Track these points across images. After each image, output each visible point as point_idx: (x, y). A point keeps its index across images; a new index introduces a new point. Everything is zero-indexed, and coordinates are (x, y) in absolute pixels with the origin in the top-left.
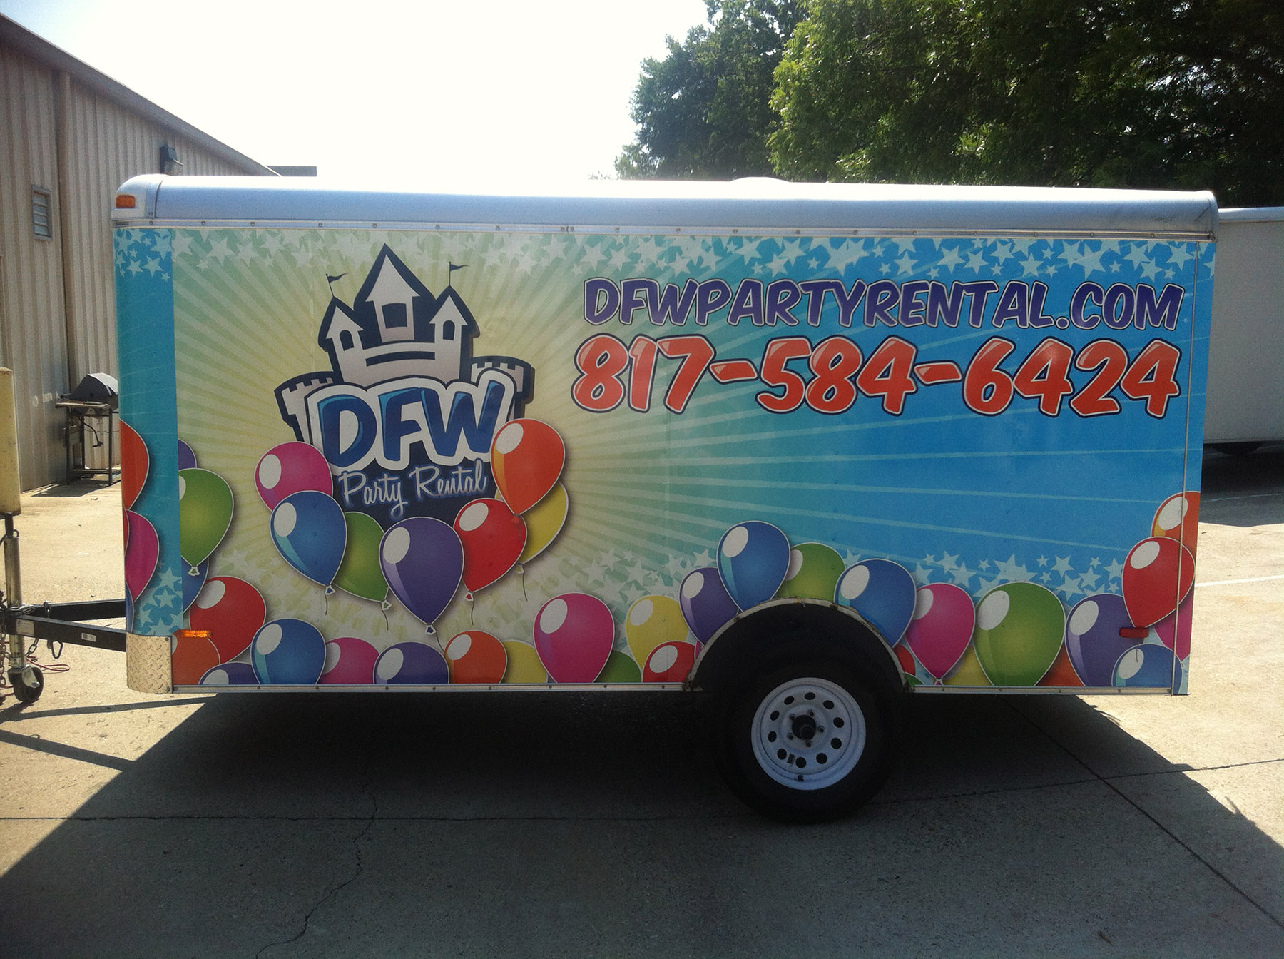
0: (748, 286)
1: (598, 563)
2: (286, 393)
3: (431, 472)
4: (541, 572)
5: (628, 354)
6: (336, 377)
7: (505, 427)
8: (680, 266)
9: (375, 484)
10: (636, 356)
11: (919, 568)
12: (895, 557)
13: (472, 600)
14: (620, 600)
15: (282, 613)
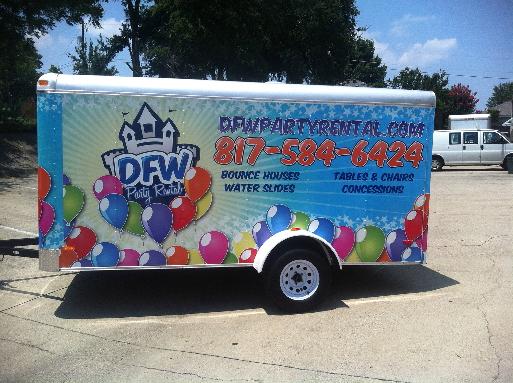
0: (278, 120)
1: (223, 220)
2: (106, 156)
3: (161, 186)
4: (201, 224)
5: (235, 144)
6: (125, 151)
7: (189, 170)
8: (253, 113)
9: (140, 191)
10: (237, 145)
11: (336, 220)
12: (328, 217)
13: (176, 234)
14: (231, 234)
15: (103, 240)
